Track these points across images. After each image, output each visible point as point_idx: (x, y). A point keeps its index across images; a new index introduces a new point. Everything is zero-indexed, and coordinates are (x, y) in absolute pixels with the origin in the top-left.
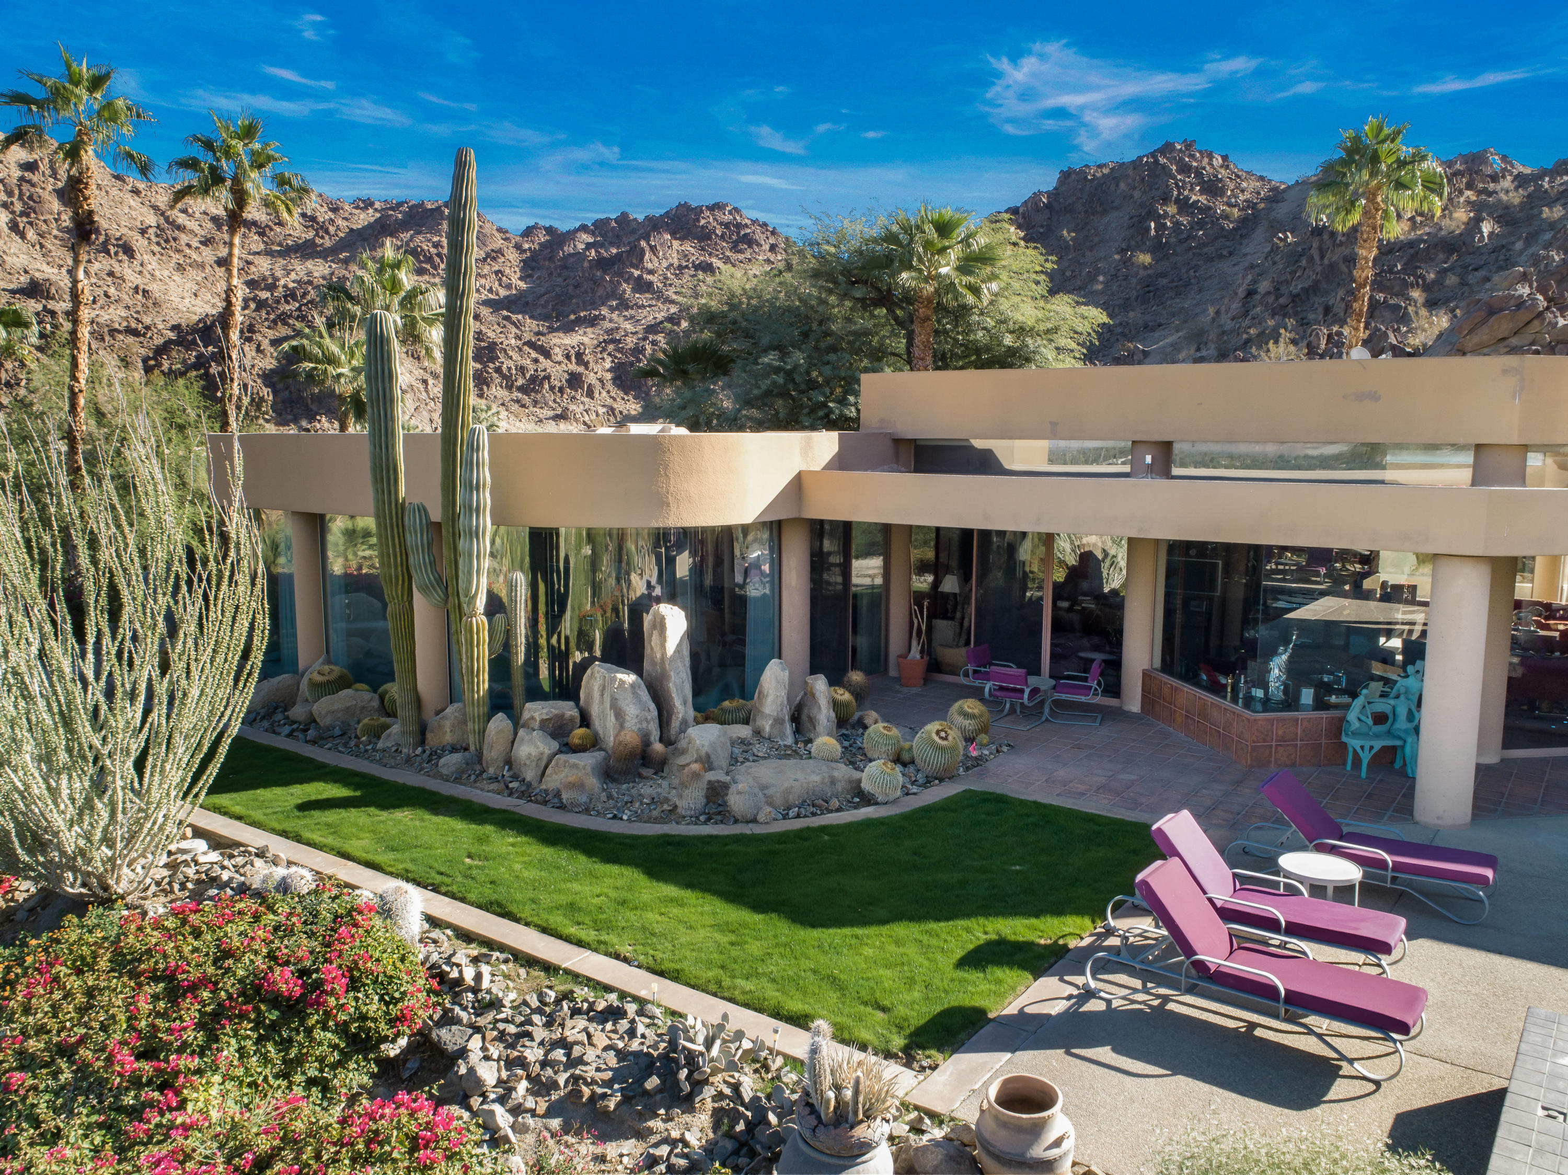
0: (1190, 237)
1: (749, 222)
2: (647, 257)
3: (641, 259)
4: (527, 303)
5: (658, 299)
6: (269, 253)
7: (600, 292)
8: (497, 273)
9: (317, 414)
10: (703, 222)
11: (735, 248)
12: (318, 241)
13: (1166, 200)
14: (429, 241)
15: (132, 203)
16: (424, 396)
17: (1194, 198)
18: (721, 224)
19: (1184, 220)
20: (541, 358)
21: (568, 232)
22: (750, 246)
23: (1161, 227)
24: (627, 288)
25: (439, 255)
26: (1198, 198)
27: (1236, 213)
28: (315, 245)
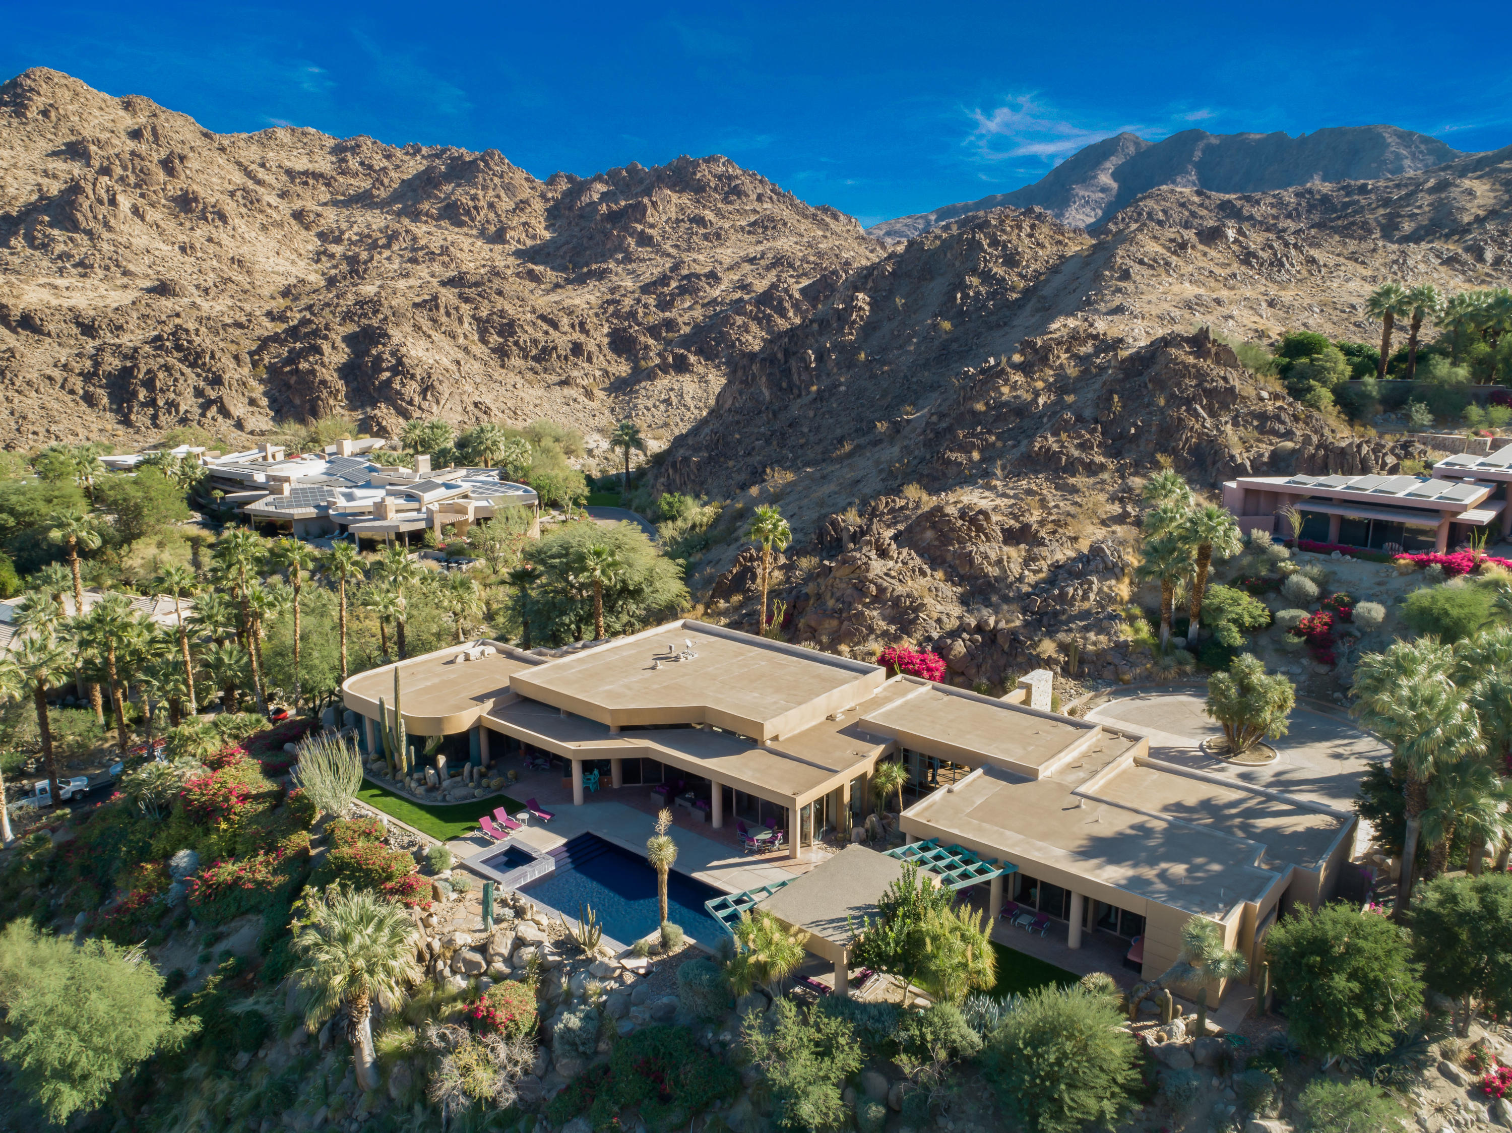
0: (983, 306)
2: (649, 211)
3: (644, 215)
4: (549, 254)
5: (657, 253)
6: (335, 203)
7: (609, 245)
8: (525, 224)
10: (699, 175)
11: (726, 200)
12: (375, 192)
13: (974, 271)
14: (467, 194)
15: (220, 161)
16: (457, 376)
17: (995, 270)
18: (715, 176)
19: (983, 290)
20: (551, 331)
22: (739, 197)
23: (965, 296)
24: (631, 242)
25: (476, 208)
26: (999, 270)
27: (1023, 284)
28: (372, 195)
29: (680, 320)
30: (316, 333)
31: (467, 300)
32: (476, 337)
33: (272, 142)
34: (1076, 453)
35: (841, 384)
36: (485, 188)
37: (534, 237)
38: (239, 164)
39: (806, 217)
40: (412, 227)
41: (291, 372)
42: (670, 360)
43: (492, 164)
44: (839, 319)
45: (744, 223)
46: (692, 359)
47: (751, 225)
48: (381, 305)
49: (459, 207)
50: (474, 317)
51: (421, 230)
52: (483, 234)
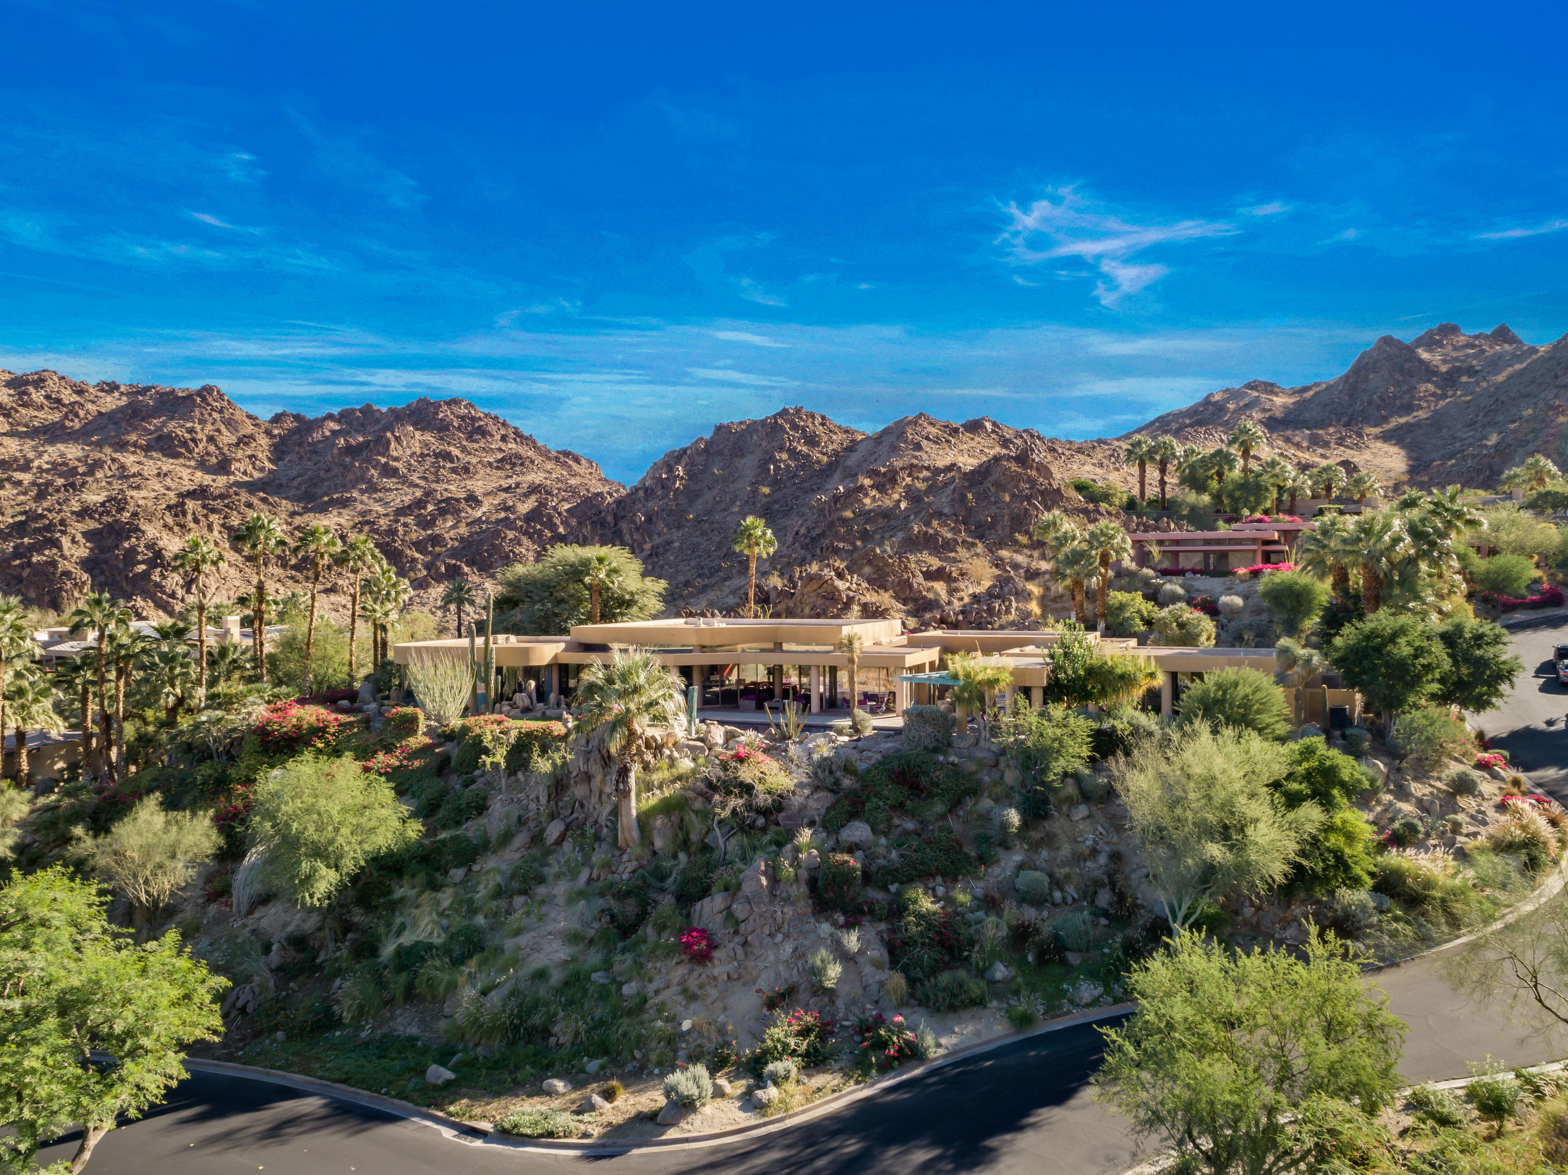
0: (795, 476)
1: (482, 415)
2: (392, 446)
3: (388, 449)
4: (281, 485)
5: (403, 483)
6: (16, 434)
7: (350, 476)
8: (250, 457)
10: (441, 415)
11: (470, 438)
12: (68, 424)
13: (781, 449)
14: (183, 426)
17: (799, 448)
18: (458, 417)
19: (792, 464)
21: (316, 420)
22: (484, 437)
23: (778, 468)
24: (375, 473)
25: (193, 440)
26: (802, 448)
27: (825, 459)
28: (64, 427)
29: (446, 536)
30: (50, 527)
31: (213, 511)
32: (227, 545)
34: (949, 535)
35: (674, 541)
37: (262, 469)
39: (549, 459)
40: (117, 455)
41: (22, 566)
42: (443, 569)
43: (210, 400)
44: (663, 487)
45: (491, 460)
46: (466, 569)
47: (499, 461)
48: (126, 503)
49: (174, 439)
50: (223, 525)
51: (129, 459)
52: (203, 465)
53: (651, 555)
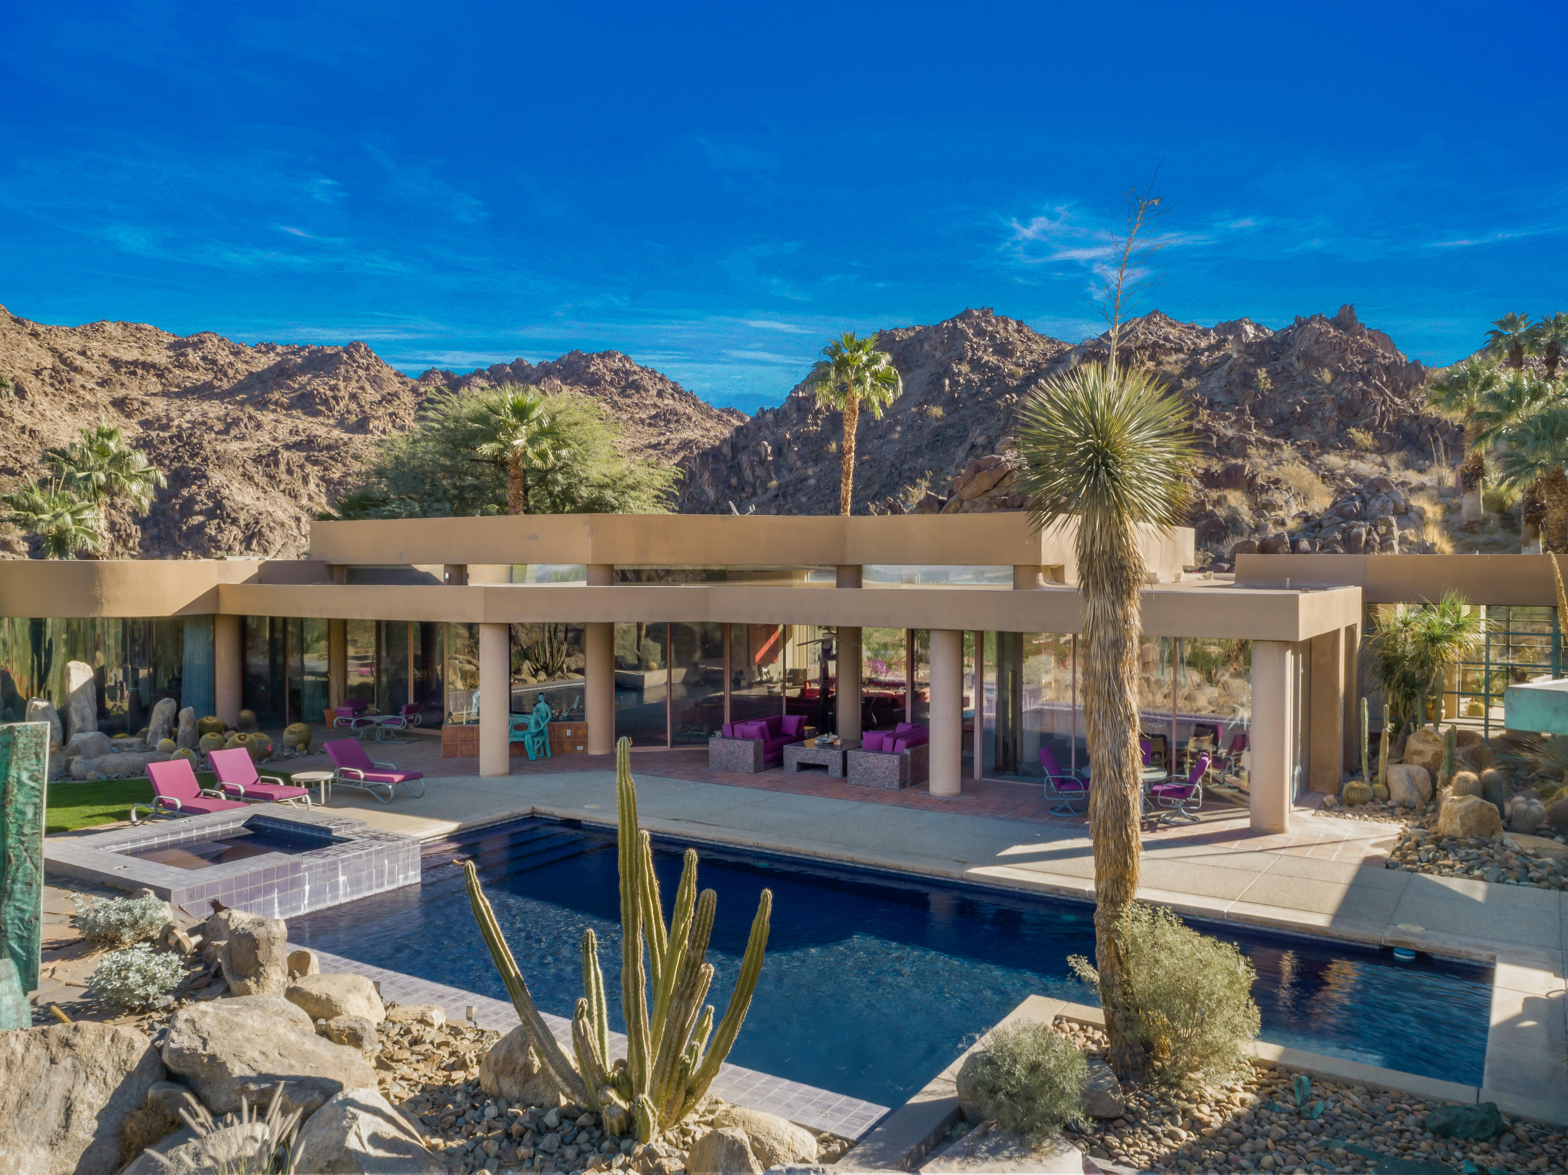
0: (979, 393)
1: (637, 369)
6: (165, 394)
8: (391, 415)
9: (184, 549)
10: (592, 369)
11: (623, 393)
12: (217, 383)
13: (961, 359)
14: (326, 384)
15: (30, 345)
16: (295, 532)
17: (986, 358)
18: (611, 371)
19: (975, 377)
21: (464, 377)
22: (638, 392)
23: (954, 383)
25: (335, 398)
26: (990, 358)
27: (1021, 371)
28: (213, 387)
31: (315, 463)
32: (324, 499)
33: (98, 335)
34: (1230, 433)
35: (809, 477)
36: (347, 379)
37: (402, 428)
38: (53, 350)
39: (710, 417)
40: (258, 415)
43: (357, 356)
45: (644, 416)
47: (651, 418)
48: (202, 448)
49: (315, 397)
50: (322, 478)
51: (267, 418)
52: (341, 423)
53: (777, 496)
